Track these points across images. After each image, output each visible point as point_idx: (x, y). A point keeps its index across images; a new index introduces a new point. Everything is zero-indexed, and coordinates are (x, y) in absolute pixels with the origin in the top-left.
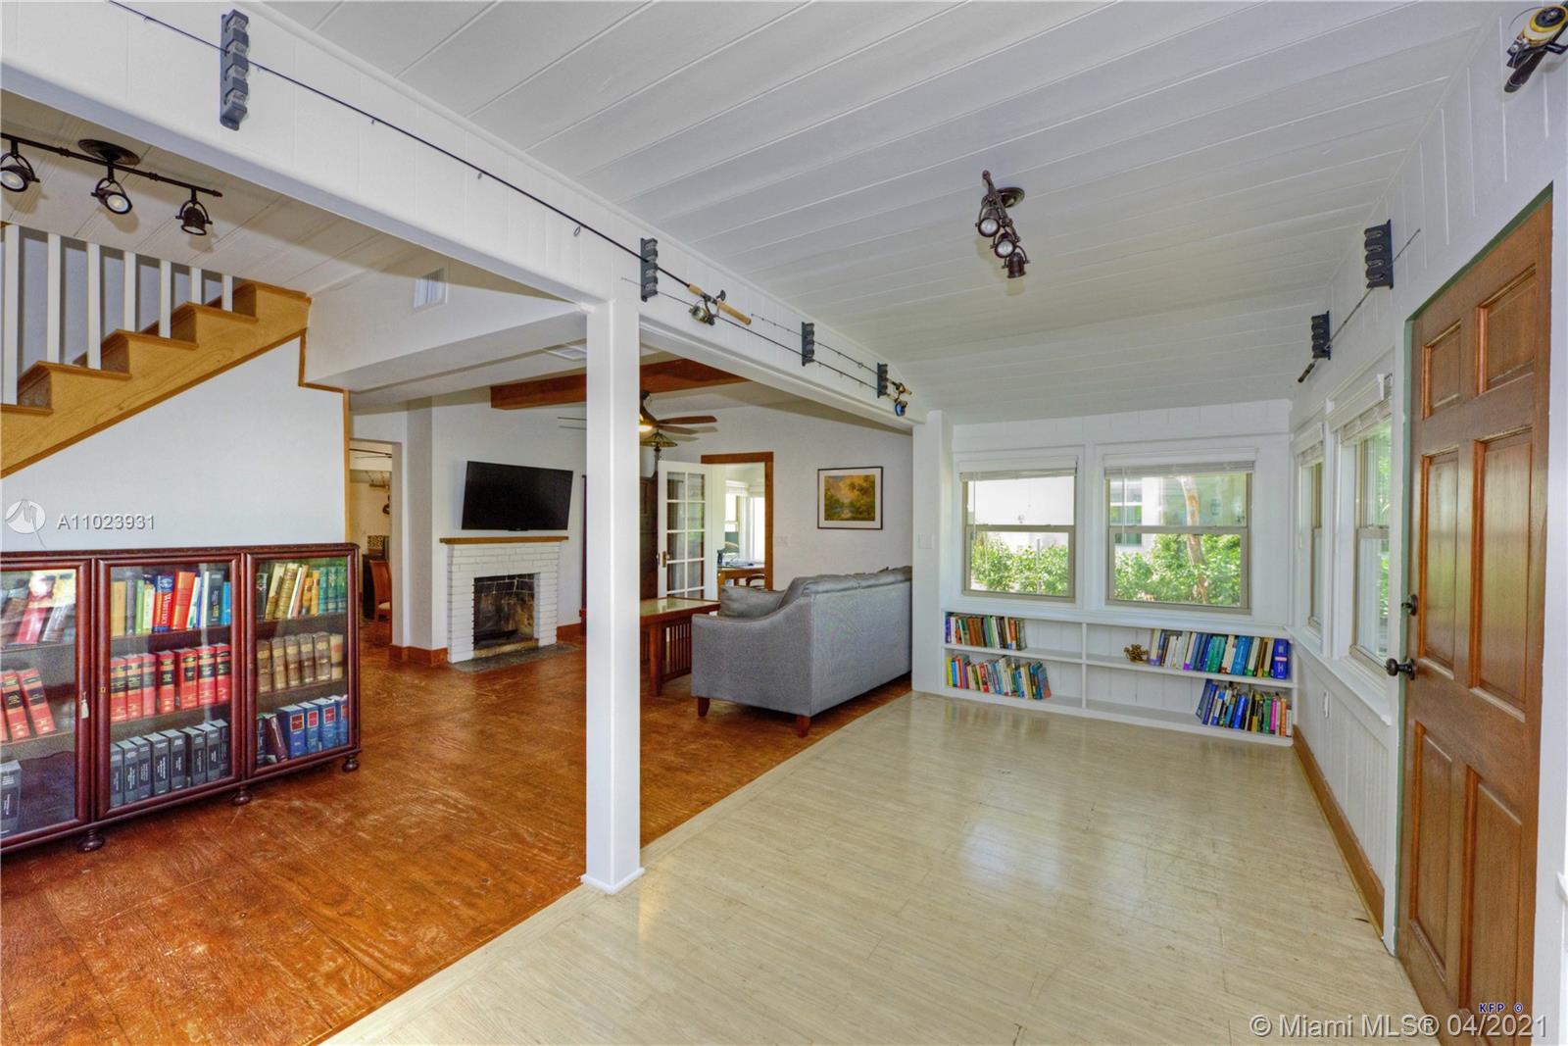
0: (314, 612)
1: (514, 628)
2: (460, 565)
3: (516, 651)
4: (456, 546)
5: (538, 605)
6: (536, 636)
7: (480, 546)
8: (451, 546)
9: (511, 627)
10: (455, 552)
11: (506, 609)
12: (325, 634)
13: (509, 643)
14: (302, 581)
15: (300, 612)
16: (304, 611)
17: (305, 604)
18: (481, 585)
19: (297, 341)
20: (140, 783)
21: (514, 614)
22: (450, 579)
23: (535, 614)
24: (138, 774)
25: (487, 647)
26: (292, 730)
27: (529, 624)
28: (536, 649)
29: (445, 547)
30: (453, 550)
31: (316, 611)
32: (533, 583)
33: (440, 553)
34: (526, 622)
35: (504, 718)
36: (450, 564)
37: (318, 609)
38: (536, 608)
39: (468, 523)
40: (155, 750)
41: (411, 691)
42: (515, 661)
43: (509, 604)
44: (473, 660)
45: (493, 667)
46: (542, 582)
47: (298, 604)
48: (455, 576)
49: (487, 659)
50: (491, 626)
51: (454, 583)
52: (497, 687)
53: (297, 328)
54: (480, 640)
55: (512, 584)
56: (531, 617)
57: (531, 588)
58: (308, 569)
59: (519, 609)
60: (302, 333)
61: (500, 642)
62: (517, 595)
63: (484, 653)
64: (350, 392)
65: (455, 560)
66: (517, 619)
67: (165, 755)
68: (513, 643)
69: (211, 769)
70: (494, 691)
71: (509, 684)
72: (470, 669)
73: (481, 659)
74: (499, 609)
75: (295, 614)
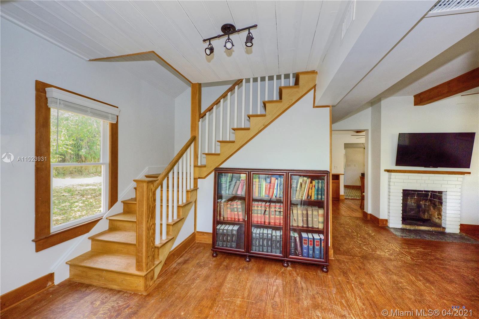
0: (313, 198)
1: (429, 218)
2: (394, 182)
3: (429, 231)
4: (392, 174)
5: (446, 209)
6: (443, 225)
7: (406, 174)
8: (390, 173)
9: (426, 216)
10: (392, 176)
11: (423, 206)
12: (317, 208)
13: (425, 226)
14: (309, 185)
15: (308, 197)
16: (309, 198)
17: (310, 195)
18: (407, 194)
19: (313, 90)
20: (259, 245)
21: (428, 211)
22: (389, 188)
23: (443, 214)
24: (259, 242)
25: (410, 224)
26: (303, 245)
27: (439, 218)
28: (443, 233)
29: (387, 173)
30: (391, 175)
31: (314, 198)
32: (442, 196)
33: (384, 176)
34: (436, 216)
35: (413, 278)
36: (389, 182)
37: (314, 197)
38: (443, 210)
39: (398, 163)
40: (264, 236)
41: (366, 236)
42: (428, 238)
43: (425, 204)
44: (401, 229)
45: (412, 236)
46: (448, 197)
47: (307, 194)
48: (391, 187)
49: (410, 231)
50: (414, 213)
51: (391, 191)
52: (412, 251)
53: (312, 85)
54: (405, 219)
55: (427, 195)
56: (440, 214)
57: (440, 198)
58: (311, 180)
59: (432, 209)
60: (315, 87)
61: (419, 223)
62: (430, 201)
63: (408, 227)
64: (333, 106)
65: (392, 180)
66: (430, 213)
67: (266, 239)
68: (427, 226)
69: (277, 249)
70: (411, 253)
71: (420, 252)
72: (398, 234)
73: (406, 229)
74: (419, 206)
75: (306, 198)
